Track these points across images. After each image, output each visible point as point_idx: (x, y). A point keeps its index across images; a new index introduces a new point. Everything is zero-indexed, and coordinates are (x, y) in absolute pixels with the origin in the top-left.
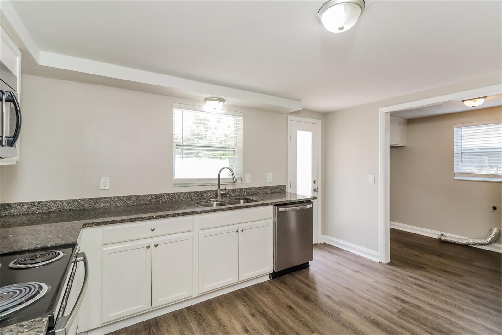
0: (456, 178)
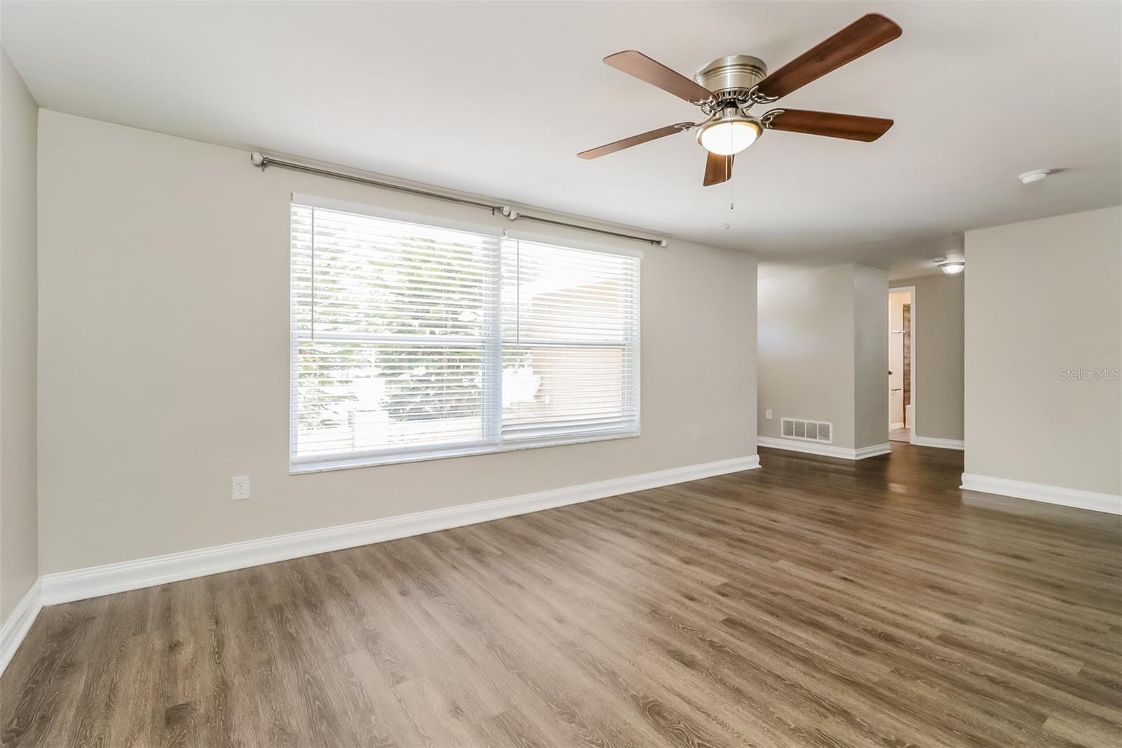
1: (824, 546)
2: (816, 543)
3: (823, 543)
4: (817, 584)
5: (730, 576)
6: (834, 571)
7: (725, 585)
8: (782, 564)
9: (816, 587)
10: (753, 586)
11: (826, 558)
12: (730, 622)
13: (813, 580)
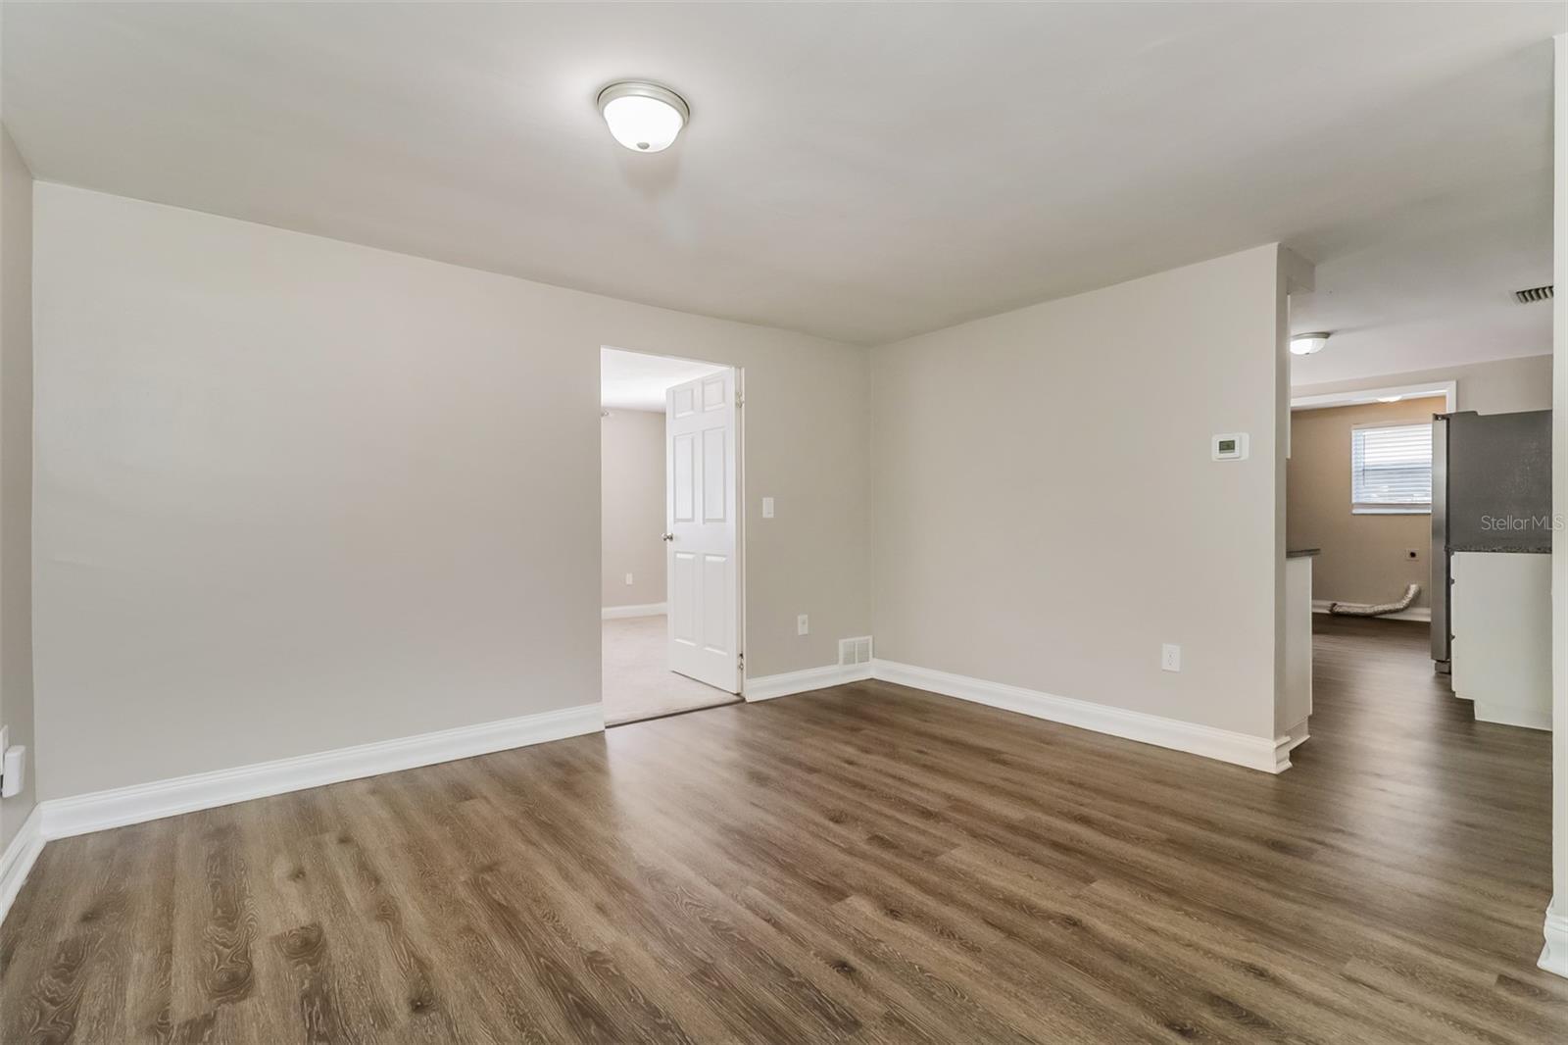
0: (1354, 511)
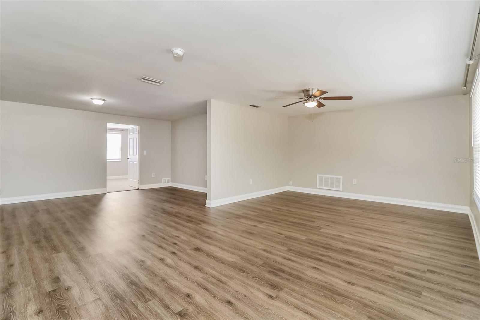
1: (286, 249)
2: (290, 250)
3: (286, 250)
4: (291, 232)
5: (321, 232)
6: (284, 236)
7: (320, 229)
8: (304, 238)
9: (291, 231)
10: (311, 230)
11: (286, 242)
12: (313, 222)
13: (292, 233)
